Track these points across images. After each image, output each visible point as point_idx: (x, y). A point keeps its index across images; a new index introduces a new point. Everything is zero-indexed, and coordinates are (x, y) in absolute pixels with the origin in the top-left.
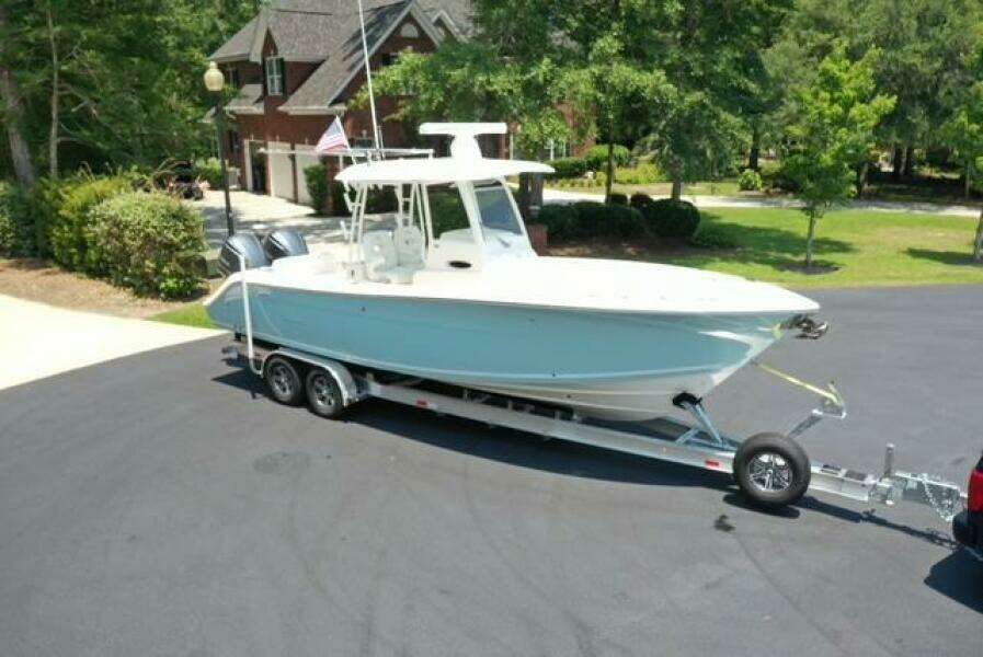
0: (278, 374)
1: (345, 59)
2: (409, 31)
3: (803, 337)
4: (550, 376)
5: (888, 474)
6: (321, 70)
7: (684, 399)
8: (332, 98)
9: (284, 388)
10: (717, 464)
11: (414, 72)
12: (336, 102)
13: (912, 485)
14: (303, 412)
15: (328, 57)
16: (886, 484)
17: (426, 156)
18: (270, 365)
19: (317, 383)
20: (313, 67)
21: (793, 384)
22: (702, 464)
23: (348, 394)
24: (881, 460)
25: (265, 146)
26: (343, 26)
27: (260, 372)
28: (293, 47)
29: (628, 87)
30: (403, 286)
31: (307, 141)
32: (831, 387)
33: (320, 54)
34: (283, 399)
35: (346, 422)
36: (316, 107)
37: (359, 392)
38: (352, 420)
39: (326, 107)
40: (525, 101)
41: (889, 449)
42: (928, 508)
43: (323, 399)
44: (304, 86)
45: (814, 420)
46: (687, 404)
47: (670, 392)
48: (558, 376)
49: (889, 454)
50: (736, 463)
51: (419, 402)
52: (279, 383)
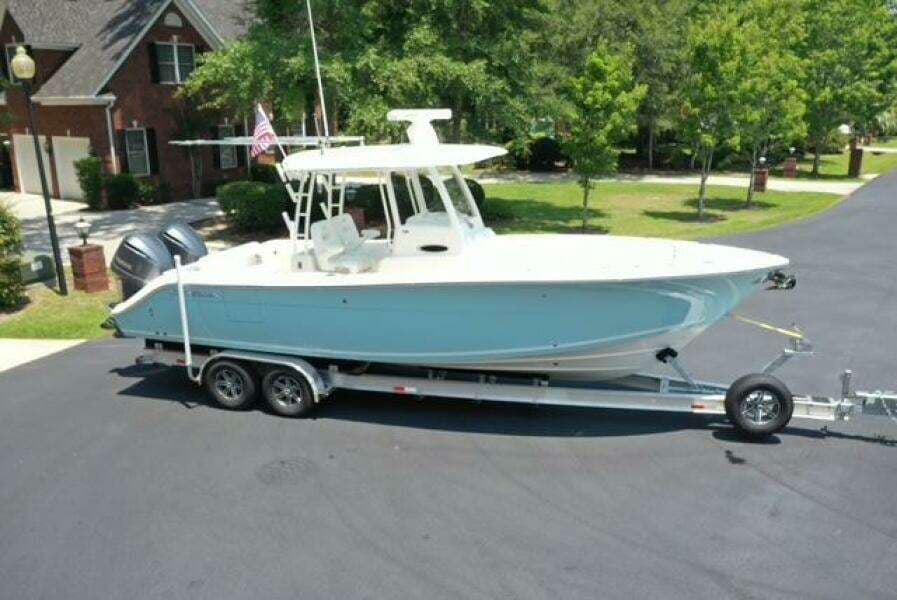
0: (222, 378)
1: (105, 47)
2: (173, 20)
3: (776, 288)
4: (551, 347)
5: (845, 394)
6: (74, 58)
7: (666, 354)
8: (99, 89)
9: (228, 391)
10: (701, 407)
11: (242, 60)
12: (104, 91)
13: (870, 401)
14: (257, 415)
15: (81, 45)
16: (847, 403)
17: (356, 144)
18: (212, 368)
19: (277, 383)
20: (66, 55)
21: (766, 329)
22: (688, 409)
23: (317, 389)
24: (839, 385)
25: (9, 138)
26: (91, 13)
27: (198, 378)
28: (41, 34)
29: (448, 76)
30: (363, 275)
31: (68, 132)
32: (796, 328)
33: (73, 42)
34: (231, 405)
35: (315, 418)
36: (83, 97)
37: (326, 386)
38: (322, 417)
39: (93, 97)
40: (354, 89)
41: (846, 374)
42: (886, 418)
43: (284, 399)
44: (58, 74)
45: (786, 357)
46: (669, 358)
47: (653, 350)
48: (559, 346)
49: (845, 378)
50: (727, 404)
51: (397, 388)
52: (223, 388)
